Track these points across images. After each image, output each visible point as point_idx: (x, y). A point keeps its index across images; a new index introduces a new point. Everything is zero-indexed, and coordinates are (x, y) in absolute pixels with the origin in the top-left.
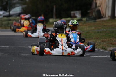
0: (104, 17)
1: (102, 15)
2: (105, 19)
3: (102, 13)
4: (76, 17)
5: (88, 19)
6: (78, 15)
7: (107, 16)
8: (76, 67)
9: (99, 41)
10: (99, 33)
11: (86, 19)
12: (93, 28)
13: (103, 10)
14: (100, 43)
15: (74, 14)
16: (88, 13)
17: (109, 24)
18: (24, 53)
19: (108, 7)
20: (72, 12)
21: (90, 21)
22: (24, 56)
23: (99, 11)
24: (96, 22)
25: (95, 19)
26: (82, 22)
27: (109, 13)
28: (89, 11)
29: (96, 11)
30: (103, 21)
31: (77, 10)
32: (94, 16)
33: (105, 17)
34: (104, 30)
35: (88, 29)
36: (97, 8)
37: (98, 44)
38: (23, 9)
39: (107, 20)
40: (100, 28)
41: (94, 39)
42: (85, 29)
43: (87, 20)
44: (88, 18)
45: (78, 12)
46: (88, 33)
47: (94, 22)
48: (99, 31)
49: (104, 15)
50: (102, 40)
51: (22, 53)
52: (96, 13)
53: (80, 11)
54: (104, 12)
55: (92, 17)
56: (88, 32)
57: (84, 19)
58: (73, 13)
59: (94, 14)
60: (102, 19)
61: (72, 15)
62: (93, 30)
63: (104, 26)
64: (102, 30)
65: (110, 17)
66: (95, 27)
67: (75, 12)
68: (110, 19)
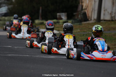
0: (90, 19)
1: (88, 18)
2: (90, 22)
4: (61, 19)
5: (73, 22)
6: (64, 17)
7: (93, 19)
8: (62, 69)
10: (85, 35)
11: (72, 22)
12: (79, 30)
13: (89, 13)
15: (60, 16)
16: (74, 16)
18: (10, 54)
19: (94, 10)
20: (58, 14)
21: (76, 24)
22: (10, 56)
23: (85, 14)
24: (81, 24)
25: (81, 21)
27: (95, 16)
28: (75, 14)
29: (82, 13)
30: (88, 24)
31: (63, 12)
32: (80, 19)
33: (91, 20)
36: (83, 11)
38: (9, 9)
39: (92, 23)
40: (85, 30)
44: (73, 21)
45: (64, 14)
47: (80, 24)
48: (85, 33)
49: (90, 18)
51: (8, 54)
52: (82, 16)
53: (66, 13)
54: (90, 15)
55: (78, 19)
59: (79, 16)
60: (88, 22)
61: (58, 17)
62: (79, 32)
63: (90, 28)
64: (88, 32)
65: (96, 20)
66: (80, 30)
67: (61, 14)
68: (95, 22)
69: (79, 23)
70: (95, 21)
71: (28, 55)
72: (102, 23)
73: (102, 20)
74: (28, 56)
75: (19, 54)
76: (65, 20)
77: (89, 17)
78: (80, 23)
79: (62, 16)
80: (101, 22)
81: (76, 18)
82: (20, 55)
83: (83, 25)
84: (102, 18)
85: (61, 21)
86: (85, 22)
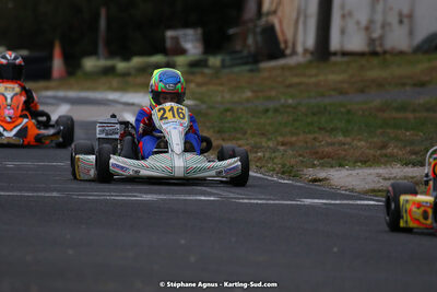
0: (288, 51)
1: (282, 46)
2: (292, 61)
3: (281, 38)
4: (183, 52)
5: (228, 62)
6: (192, 44)
7: (300, 49)
8: (183, 242)
9: (271, 144)
10: (270, 114)
11: (223, 61)
12: (249, 94)
13: (285, 26)
14: (275, 150)
15: (176, 39)
16: (229, 38)
17: (305, 80)
19: (306, 16)
20: (169, 34)
21: (237, 69)
23: (270, 31)
24: (258, 70)
25: (255, 59)
26: (207, 71)
27: (307, 39)
28: (231, 31)
29: (258, 30)
30: (283, 68)
31: (186, 25)
32: (253, 49)
33: (294, 53)
34: (290, 101)
35: (227, 96)
36: (263, 20)
37: (267, 155)
39: (299, 65)
40: (273, 93)
41: (253, 135)
42: (219, 99)
43: (223, 66)
44: (227, 58)
45: (190, 32)
46: (229, 114)
47: (252, 71)
48: (271, 105)
49: (290, 44)
50: (280, 139)
52: (259, 38)
53: (199, 31)
54: (289, 35)
55: (245, 53)
56: (228, 110)
57: (215, 61)
58: (172, 38)
59: (250, 41)
60: (282, 62)
61: (169, 44)
62: (248, 100)
63: (290, 86)
64: (283, 100)
65: (312, 53)
66: (253, 91)
67: (179, 33)
68: (310, 62)
69: (247, 67)
70: (309, 57)
71: (58, 191)
72: (335, 64)
73: (335, 54)
74: (55, 194)
75: (20, 190)
76: (197, 57)
77: (286, 42)
78: (254, 67)
79: (186, 41)
80: (333, 59)
81: (238, 47)
82: (27, 191)
83: (266, 74)
84: (335, 43)
85: (180, 60)
86: (273, 64)
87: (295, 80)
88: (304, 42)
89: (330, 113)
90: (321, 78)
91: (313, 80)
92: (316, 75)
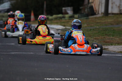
0: (97, 13)
1: (95, 12)
2: (98, 16)
3: (95, 9)
4: (67, 13)
6: (70, 11)
7: (100, 13)
8: (67, 66)
9: (92, 39)
10: (92, 30)
11: (79, 16)
13: (96, 6)
14: (93, 41)
15: (65, 10)
16: (80, 10)
17: (102, 21)
19: (102, 3)
20: (64, 8)
21: (82, 18)
22: (13, 54)
23: (92, 8)
24: (88, 18)
25: (87, 15)
27: (102, 10)
28: (81, 8)
29: (88, 7)
30: (95, 18)
31: (68, 6)
32: (87, 13)
33: (98, 14)
34: (97, 27)
36: (90, 5)
39: (100, 17)
40: (93, 25)
41: (87, 36)
45: (69, 8)
47: (86, 19)
48: (92, 28)
49: (97, 11)
50: (95, 37)
52: (89, 10)
53: (72, 8)
54: (97, 9)
55: (85, 14)
57: (76, 16)
59: (86, 10)
60: (95, 16)
61: (63, 11)
62: (86, 27)
63: (97, 23)
64: (95, 27)
65: (104, 14)
66: (87, 24)
67: (66, 8)
68: (103, 16)
69: (85, 18)
70: (102, 15)
72: (110, 17)
73: (110, 14)
74: (32, 53)
75: (22, 52)
76: (71, 15)
77: (96, 11)
79: (68, 11)
80: (109, 15)
81: (83, 12)
82: (24, 52)
83: (90, 20)
84: (110, 11)
85: (67, 16)
87: (99, 21)
88: (101, 11)
89: (108, 30)
90: (106, 20)
91: (104, 21)
92: (105, 20)
